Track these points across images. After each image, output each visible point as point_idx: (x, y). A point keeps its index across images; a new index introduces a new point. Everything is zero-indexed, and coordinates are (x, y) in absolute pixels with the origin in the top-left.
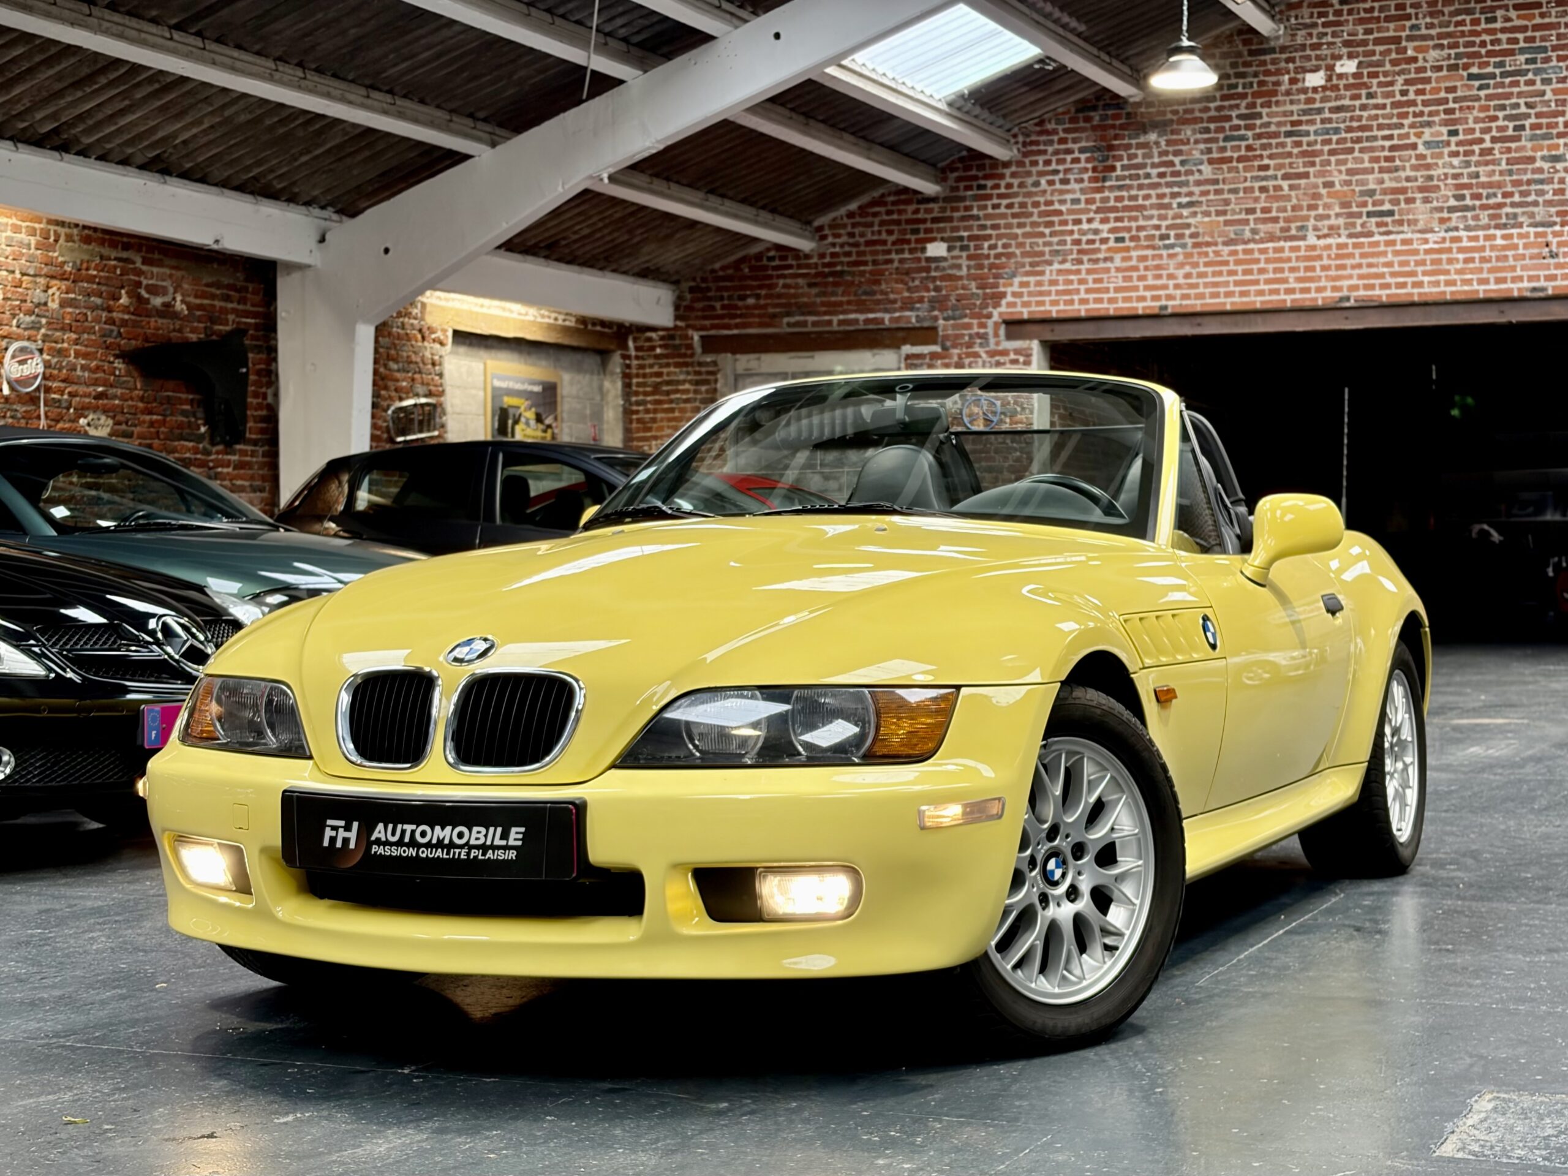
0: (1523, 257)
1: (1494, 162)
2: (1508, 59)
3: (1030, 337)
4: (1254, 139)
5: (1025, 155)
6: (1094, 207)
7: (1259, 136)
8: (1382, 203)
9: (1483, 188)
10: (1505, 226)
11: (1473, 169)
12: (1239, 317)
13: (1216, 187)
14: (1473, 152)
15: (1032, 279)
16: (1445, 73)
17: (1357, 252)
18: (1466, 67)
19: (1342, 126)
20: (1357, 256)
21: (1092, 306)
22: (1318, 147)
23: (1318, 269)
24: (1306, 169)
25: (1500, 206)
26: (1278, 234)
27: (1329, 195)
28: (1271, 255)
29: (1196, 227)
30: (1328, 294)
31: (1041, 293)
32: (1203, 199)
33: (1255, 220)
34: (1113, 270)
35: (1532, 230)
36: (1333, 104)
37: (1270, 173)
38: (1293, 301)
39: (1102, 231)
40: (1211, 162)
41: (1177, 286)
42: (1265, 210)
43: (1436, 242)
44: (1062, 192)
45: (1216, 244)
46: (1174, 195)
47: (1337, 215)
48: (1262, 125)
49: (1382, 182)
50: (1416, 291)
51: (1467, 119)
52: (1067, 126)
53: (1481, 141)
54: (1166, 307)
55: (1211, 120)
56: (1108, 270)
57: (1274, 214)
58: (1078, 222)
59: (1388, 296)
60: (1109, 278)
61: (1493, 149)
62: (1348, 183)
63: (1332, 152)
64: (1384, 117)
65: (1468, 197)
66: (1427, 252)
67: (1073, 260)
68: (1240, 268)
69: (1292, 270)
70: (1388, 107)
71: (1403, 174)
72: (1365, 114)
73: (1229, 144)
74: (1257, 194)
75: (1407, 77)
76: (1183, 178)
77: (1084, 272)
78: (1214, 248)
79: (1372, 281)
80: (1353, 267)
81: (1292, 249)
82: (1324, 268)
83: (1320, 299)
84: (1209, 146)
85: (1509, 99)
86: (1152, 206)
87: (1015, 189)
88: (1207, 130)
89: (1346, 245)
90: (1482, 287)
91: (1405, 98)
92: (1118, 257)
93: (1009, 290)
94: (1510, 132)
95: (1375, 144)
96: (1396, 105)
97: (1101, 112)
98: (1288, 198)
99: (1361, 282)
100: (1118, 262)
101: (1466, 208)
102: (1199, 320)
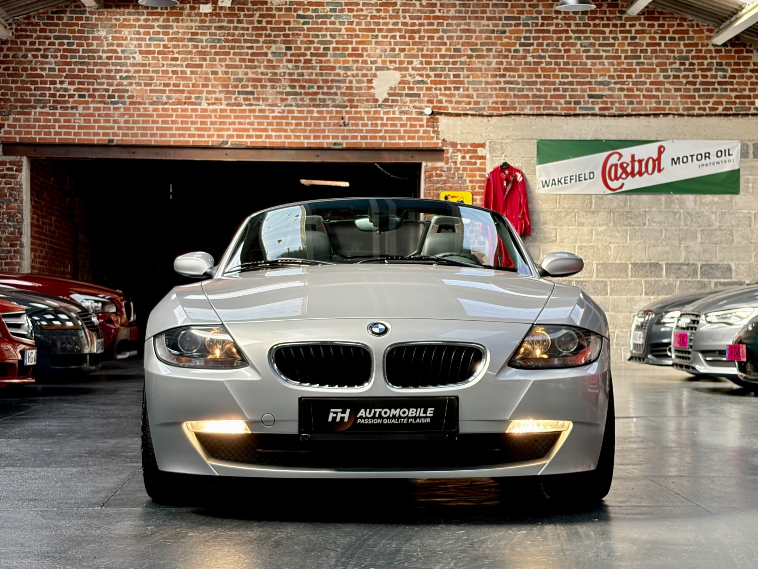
0: (329, 124)
1: (312, 68)
2: (320, 8)
3: (22, 155)
4: (168, 41)
5: (18, 37)
6: (64, 74)
7: (171, 40)
8: (247, 86)
9: (306, 82)
10: (318, 106)
11: (300, 71)
12: (159, 150)
13: (145, 68)
14: (300, 61)
15: (22, 117)
16: (283, 12)
17: (233, 115)
18: (296, 10)
19: (223, 38)
20: (232, 117)
21: (63, 137)
22: (208, 50)
23: (209, 123)
24: (201, 63)
25: (316, 94)
26: (184, 101)
27: (215, 79)
28: (180, 113)
29: (132, 92)
30: (215, 139)
31: (28, 126)
32: (137, 75)
33: (169, 90)
34: (77, 115)
35: (334, 109)
36: (217, 24)
37: (178, 63)
38: (193, 142)
39: (70, 90)
40: (141, 52)
41: (119, 128)
42: (175, 85)
43: (279, 112)
44: (42, 63)
45: (145, 104)
46: (117, 71)
47: (220, 92)
48: (173, 33)
49: (246, 74)
50: (268, 140)
51: (297, 41)
52: (46, 21)
53: (304, 55)
54: (112, 141)
55: (141, 26)
56: (74, 115)
57: (181, 88)
58: (54, 83)
59: (251, 142)
60: (75, 119)
61: (311, 60)
62: (226, 73)
63: (216, 54)
64: (248, 35)
65: (298, 87)
66: (274, 118)
67: (50, 106)
68: (160, 119)
69: (193, 123)
70: (250, 29)
71: (260, 71)
72: (237, 32)
73: (153, 43)
74: (171, 75)
75: (262, 13)
76: (123, 61)
77: (58, 115)
78: (143, 106)
79: (241, 133)
80: (230, 124)
81: (193, 110)
82: (212, 123)
83: (210, 142)
84: (140, 42)
85: (320, 31)
86: (103, 77)
87: (10, 58)
88: (138, 33)
89: (226, 110)
90: (306, 141)
91: (260, 25)
92: (80, 107)
93: (6, 123)
94: (321, 51)
95: (242, 51)
96: (254, 29)
97: (68, 15)
98: (190, 79)
99: (235, 133)
100: (80, 110)
101: (296, 94)
102: (133, 150)
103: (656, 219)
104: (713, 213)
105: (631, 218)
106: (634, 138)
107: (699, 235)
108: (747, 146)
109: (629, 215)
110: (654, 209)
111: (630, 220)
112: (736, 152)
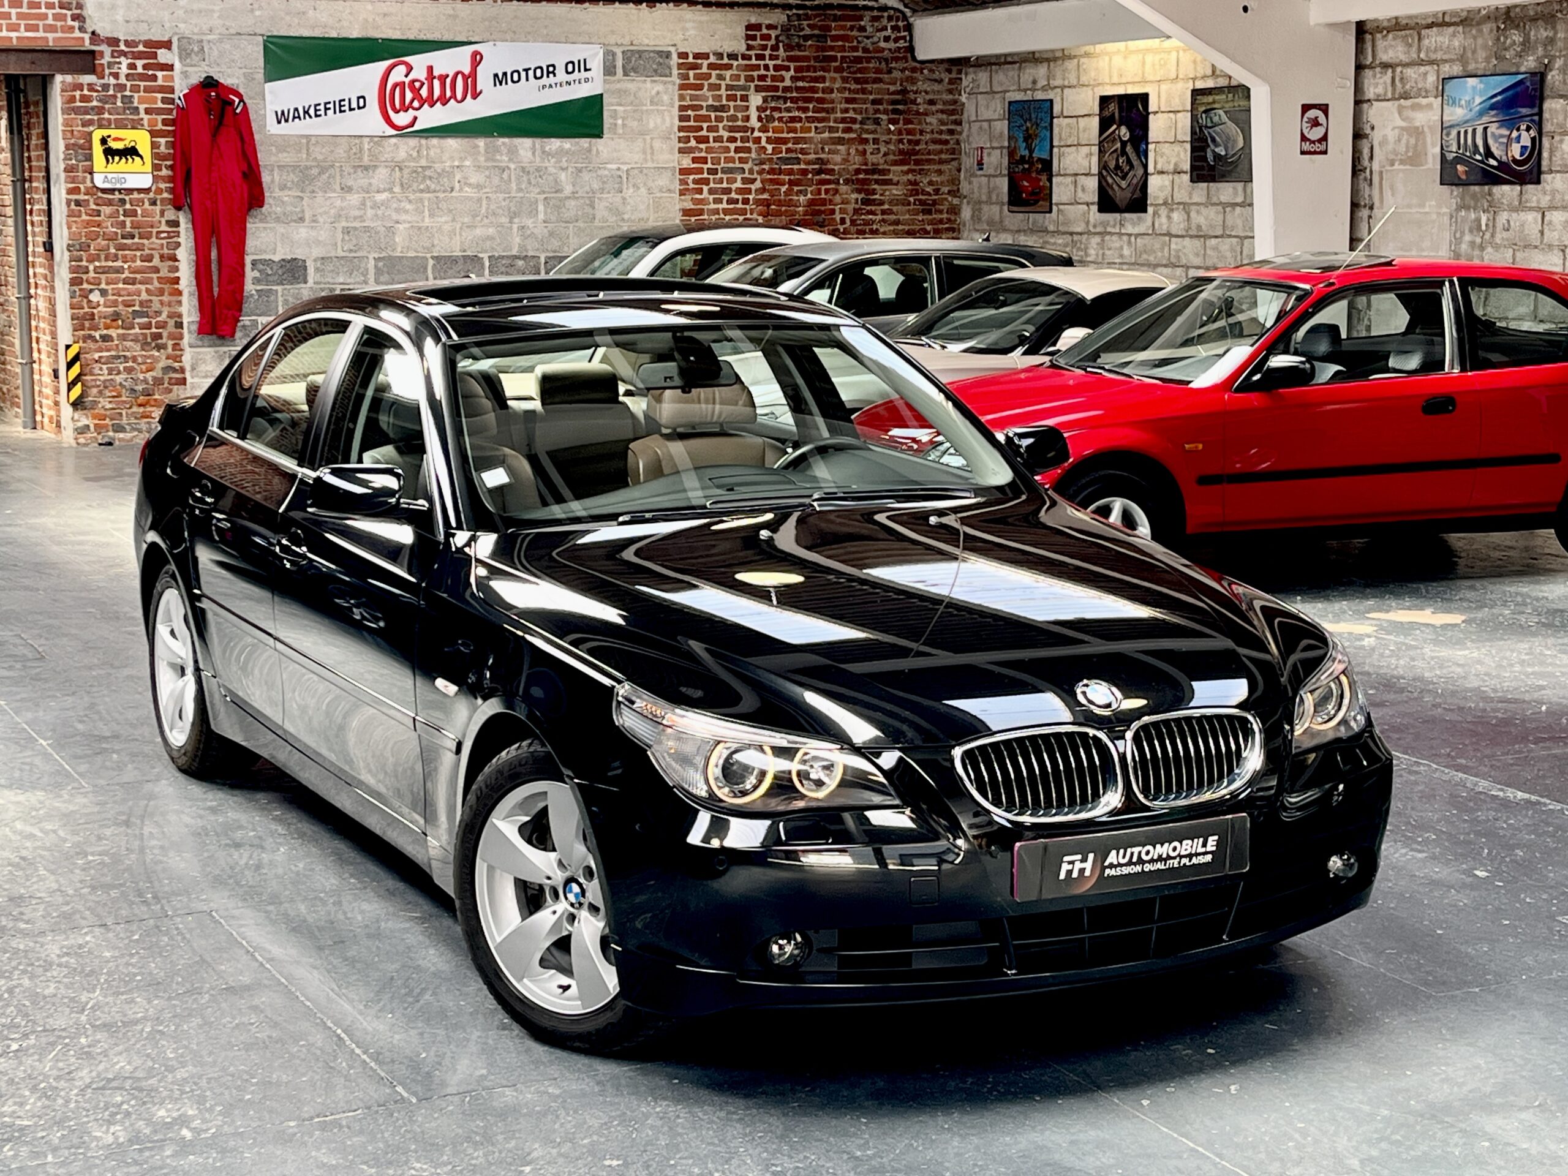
103: (472, 181)
104: (563, 169)
105: (430, 178)
106: (430, 37)
107: (541, 208)
108: (614, 54)
109: (427, 173)
110: (467, 163)
111: (428, 182)
112: (596, 64)
